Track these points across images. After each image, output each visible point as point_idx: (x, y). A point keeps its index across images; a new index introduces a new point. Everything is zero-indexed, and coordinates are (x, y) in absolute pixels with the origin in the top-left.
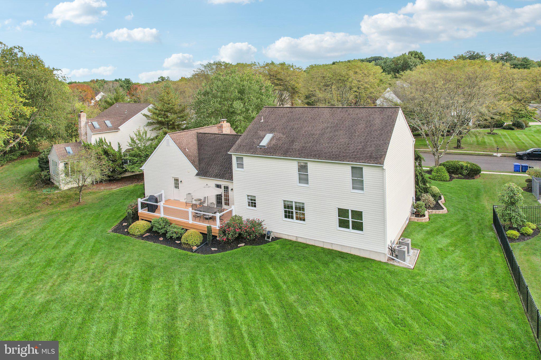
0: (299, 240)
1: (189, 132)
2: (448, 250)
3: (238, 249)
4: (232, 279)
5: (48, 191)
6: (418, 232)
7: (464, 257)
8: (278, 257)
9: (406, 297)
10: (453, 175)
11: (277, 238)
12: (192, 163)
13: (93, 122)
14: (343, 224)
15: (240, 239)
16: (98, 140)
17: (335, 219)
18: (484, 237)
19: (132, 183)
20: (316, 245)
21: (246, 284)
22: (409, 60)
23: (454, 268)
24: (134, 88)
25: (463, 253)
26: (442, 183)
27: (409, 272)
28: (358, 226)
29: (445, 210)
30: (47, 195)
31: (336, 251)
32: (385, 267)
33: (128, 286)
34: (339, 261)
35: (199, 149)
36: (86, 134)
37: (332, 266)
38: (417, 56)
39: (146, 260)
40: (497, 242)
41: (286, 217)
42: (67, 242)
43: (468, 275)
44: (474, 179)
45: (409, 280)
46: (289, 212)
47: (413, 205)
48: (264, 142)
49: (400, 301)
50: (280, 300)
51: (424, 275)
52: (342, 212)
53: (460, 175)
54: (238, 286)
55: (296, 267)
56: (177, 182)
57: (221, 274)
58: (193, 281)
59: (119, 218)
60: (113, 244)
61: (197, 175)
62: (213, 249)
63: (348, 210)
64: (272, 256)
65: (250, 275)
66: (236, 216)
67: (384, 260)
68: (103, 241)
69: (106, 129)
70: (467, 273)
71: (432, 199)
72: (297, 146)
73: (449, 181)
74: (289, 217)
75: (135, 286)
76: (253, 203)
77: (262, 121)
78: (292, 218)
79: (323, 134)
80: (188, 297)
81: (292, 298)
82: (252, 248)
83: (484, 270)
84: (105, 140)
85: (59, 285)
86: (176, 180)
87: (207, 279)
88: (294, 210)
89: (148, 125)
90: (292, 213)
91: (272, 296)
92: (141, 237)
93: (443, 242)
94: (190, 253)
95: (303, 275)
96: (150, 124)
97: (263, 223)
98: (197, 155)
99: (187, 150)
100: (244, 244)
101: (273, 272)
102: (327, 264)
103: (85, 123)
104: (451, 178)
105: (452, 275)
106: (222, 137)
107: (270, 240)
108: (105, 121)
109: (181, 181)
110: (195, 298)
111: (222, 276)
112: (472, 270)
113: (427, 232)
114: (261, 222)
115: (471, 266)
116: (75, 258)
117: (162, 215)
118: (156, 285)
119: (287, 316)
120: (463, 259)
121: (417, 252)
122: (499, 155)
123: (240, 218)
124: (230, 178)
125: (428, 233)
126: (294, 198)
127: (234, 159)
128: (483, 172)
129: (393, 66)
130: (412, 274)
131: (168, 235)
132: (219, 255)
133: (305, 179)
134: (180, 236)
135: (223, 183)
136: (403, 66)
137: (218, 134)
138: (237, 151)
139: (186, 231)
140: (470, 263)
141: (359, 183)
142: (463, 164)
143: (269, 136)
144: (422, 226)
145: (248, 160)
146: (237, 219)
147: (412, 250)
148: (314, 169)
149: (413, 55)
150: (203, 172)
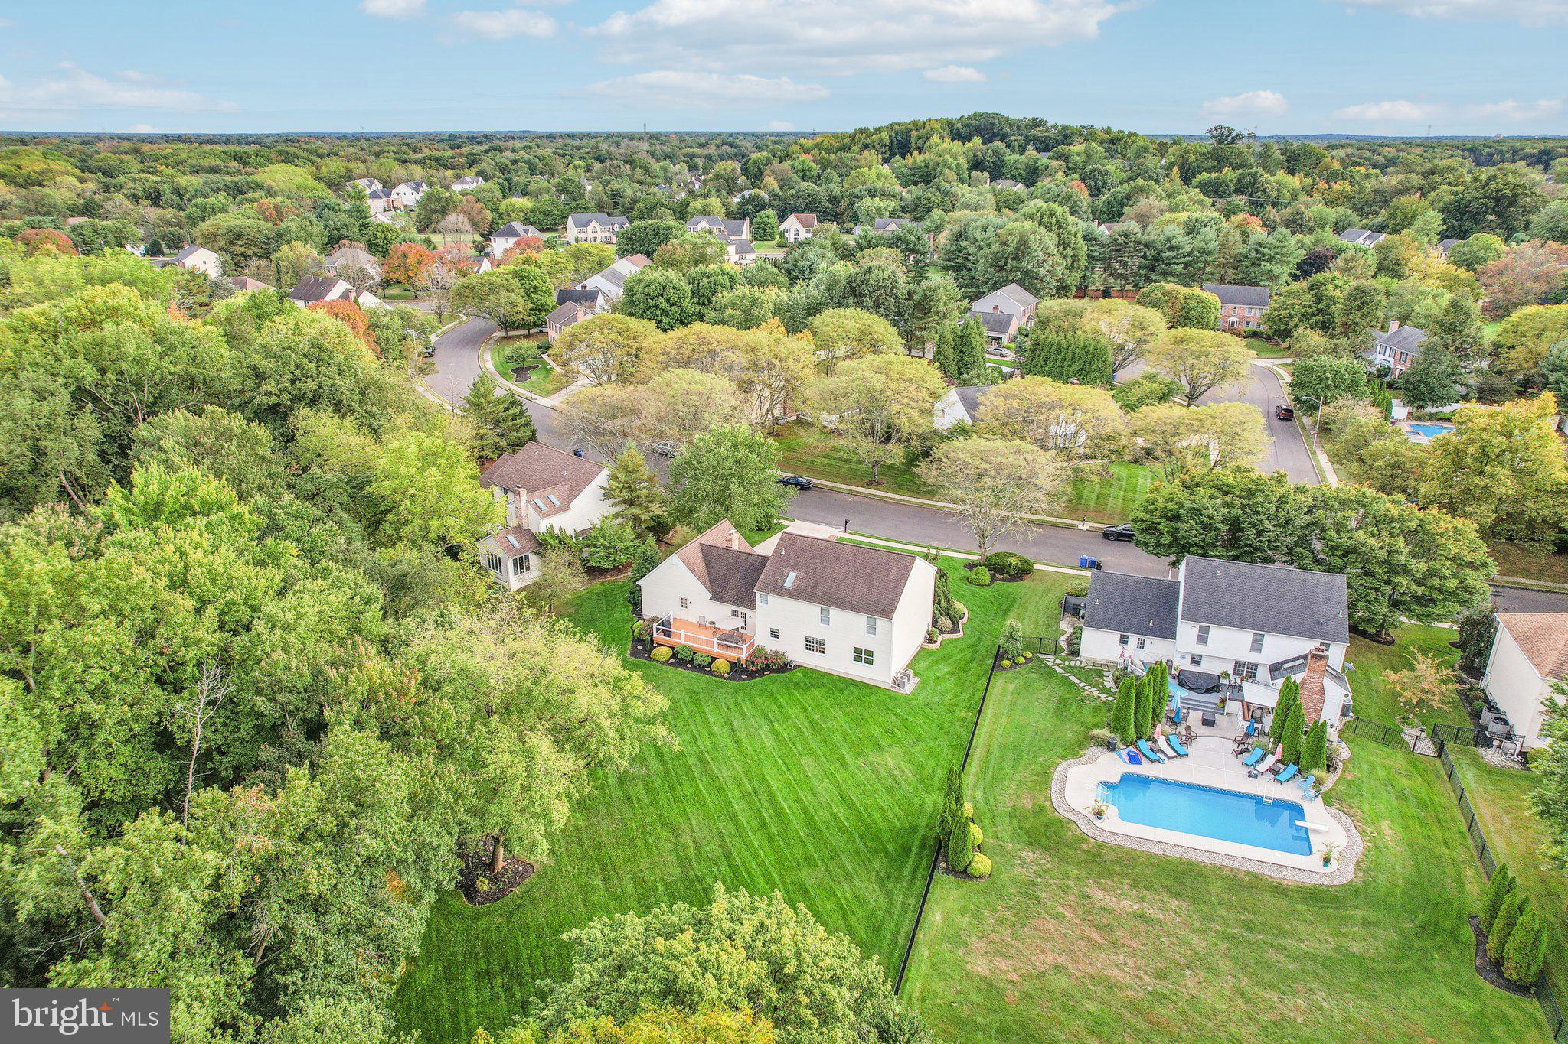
0: (818, 668)
1: (692, 544)
2: (944, 678)
3: (766, 676)
4: (768, 703)
6: (925, 659)
7: (955, 684)
8: (801, 682)
9: (897, 716)
10: (996, 575)
11: (797, 667)
12: (703, 584)
13: (536, 501)
14: (857, 659)
15: (767, 668)
16: (547, 526)
17: (851, 654)
20: (832, 673)
21: (780, 707)
22: (1032, 237)
23: (942, 693)
25: (955, 680)
26: (978, 590)
27: (904, 698)
28: (870, 662)
29: (960, 634)
31: (850, 679)
32: (887, 692)
34: (851, 688)
35: (707, 567)
36: (527, 516)
37: (846, 693)
38: (1054, 219)
39: (687, 686)
40: (988, 669)
41: (807, 648)
43: (951, 699)
44: (1019, 579)
45: (904, 703)
46: (810, 645)
47: (928, 630)
48: (789, 583)
49: (893, 718)
50: (807, 717)
51: (916, 700)
52: (857, 650)
53: (1005, 575)
54: (775, 708)
55: (817, 693)
56: (684, 603)
57: (758, 698)
58: (736, 703)
59: (627, 638)
61: (712, 598)
62: (744, 676)
63: (862, 649)
64: (797, 684)
65: (782, 699)
66: (759, 645)
67: (887, 687)
69: (555, 509)
71: (949, 622)
72: (820, 591)
73: (988, 584)
74: (810, 649)
76: (775, 634)
77: (784, 553)
78: (813, 650)
79: (844, 580)
80: (737, 715)
81: (816, 717)
82: (779, 675)
83: (965, 695)
86: (684, 600)
87: (747, 701)
88: (815, 644)
89: (605, 499)
90: (813, 646)
91: (802, 715)
92: (666, 662)
93: (944, 669)
94: (725, 681)
95: (823, 699)
96: (607, 497)
97: (786, 655)
98: (706, 574)
99: (697, 570)
100: (770, 671)
101: (800, 697)
103: (525, 502)
104: (993, 579)
105: (938, 699)
106: (732, 554)
107: (792, 668)
108: (549, 496)
109: (691, 602)
110: (743, 716)
111: (759, 700)
113: (933, 658)
114: (784, 654)
115: (958, 691)
117: (683, 642)
118: (708, 708)
119: (814, 728)
121: (917, 680)
122: (1087, 527)
123: (765, 648)
124: (752, 605)
125: (934, 660)
126: (816, 635)
127: (758, 595)
128: (1036, 567)
129: (996, 247)
130: (907, 699)
131: (696, 663)
132: (751, 682)
133: (825, 620)
134: (709, 665)
135: (740, 610)
136: (1018, 249)
137: (727, 550)
138: (761, 589)
139: (714, 659)
140: (957, 689)
141: (871, 629)
142: (1013, 561)
143: (792, 575)
144: (931, 653)
145: (772, 599)
146: (760, 649)
147: (912, 679)
148: (835, 613)
149: (1046, 218)
150: (718, 596)
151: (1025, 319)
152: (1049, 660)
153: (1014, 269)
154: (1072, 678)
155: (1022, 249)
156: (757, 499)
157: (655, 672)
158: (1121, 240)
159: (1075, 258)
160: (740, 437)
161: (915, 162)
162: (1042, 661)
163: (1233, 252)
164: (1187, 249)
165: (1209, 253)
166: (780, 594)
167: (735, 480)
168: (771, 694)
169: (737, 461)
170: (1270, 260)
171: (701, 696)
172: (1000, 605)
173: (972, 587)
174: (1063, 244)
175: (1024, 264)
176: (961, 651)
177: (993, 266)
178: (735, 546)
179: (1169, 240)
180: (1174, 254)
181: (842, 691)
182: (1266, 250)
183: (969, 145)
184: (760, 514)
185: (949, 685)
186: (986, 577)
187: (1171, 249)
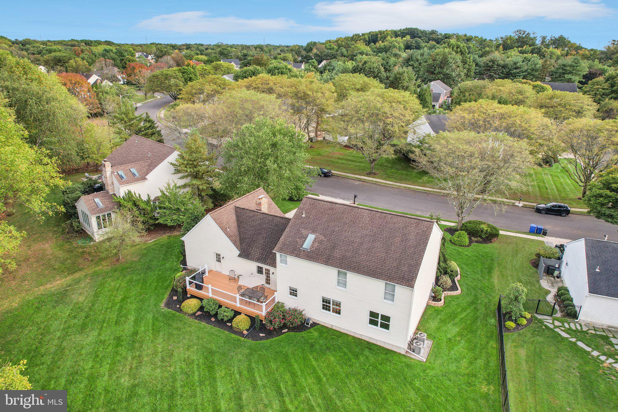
0: (334, 328)
1: (227, 207)
2: (455, 340)
3: (283, 336)
4: (281, 370)
5: (84, 243)
6: (434, 319)
7: (467, 348)
8: (317, 347)
9: (417, 391)
10: (473, 238)
11: (314, 324)
12: (234, 244)
13: (119, 172)
14: (373, 322)
15: (285, 326)
16: (127, 192)
17: (367, 318)
18: (486, 325)
19: (165, 233)
20: (348, 333)
21: (293, 375)
22: (449, 56)
23: (457, 360)
24: (131, 67)
25: (467, 344)
26: (461, 250)
27: (422, 365)
28: (386, 326)
29: (459, 292)
30: (84, 248)
31: (365, 341)
32: (404, 360)
33: (197, 373)
34: (367, 352)
35: (239, 227)
36: (113, 184)
37: (362, 359)
38: (459, 49)
39: (205, 345)
40: (496, 331)
41: (323, 308)
42: (126, 316)
43: (467, 368)
44: (491, 242)
45: (421, 374)
46: (326, 306)
47: (432, 290)
48: (307, 245)
49: (412, 395)
50: (321, 392)
51: (433, 369)
52: (373, 314)
53: (479, 238)
54: (288, 377)
55: (332, 359)
56: (219, 258)
57: (272, 363)
58: (250, 370)
59: (167, 288)
60: (170, 322)
61: (240, 256)
62: (261, 335)
63: (378, 314)
64: (312, 346)
65: (295, 366)
66: (278, 302)
67: (403, 353)
68: (160, 319)
69: (134, 179)
70: (466, 366)
71: (449, 282)
72: (337, 254)
73: (469, 246)
74: (326, 309)
75: (202, 373)
76: (294, 292)
77: (304, 216)
78: (329, 310)
79: (362, 244)
81: (331, 391)
82: (295, 335)
83: (480, 362)
84: (135, 193)
85: (137, 368)
86: (218, 256)
87: (261, 367)
88: (331, 305)
89: (176, 173)
90: (329, 307)
92: (194, 314)
93: (453, 330)
94: (242, 339)
95: (338, 367)
96: (177, 171)
97: (303, 313)
98: (237, 233)
99: (228, 230)
100: (287, 330)
101: (314, 363)
102: (357, 356)
103: (110, 172)
104: (470, 241)
105: (455, 368)
106: (261, 216)
107: (309, 326)
108: (131, 170)
109: (223, 257)
110: (254, 387)
111: (273, 366)
112: (471, 363)
113: (440, 319)
114: (302, 312)
115: (471, 358)
116: (140, 338)
117: (211, 295)
118: (220, 373)
120: (466, 351)
121: (430, 343)
122: (521, 204)
123: (283, 305)
124: (274, 264)
125: (442, 321)
126: (332, 296)
127: (278, 255)
128: (501, 232)
129: (430, 62)
130: (424, 367)
131: (220, 317)
132: (267, 342)
133: (343, 284)
134: (230, 320)
135: (265, 267)
136: (441, 62)
137: (257, 212)
138: (281, 250)
139: (237, 313)
140: (470, 355)
141: (390, 296)
142: (484, 227)
143: (311, 237)
144: (437, 311)
145: (291, 260)
146: (279, 306)
147: (426, 342)
148: (352, 277)
149: (455, 49)
150: (245, 254)
151: (446, 98)
152: (548, 321)
153: (439, 73)
154: (580, 344)
155: (444, 62)
156: (287, 174)
157: (180, 325)
158: (490, 64)
159: (469, 70)
160: (278, 127)
161: (380, 46)
162: (541, 321)
163: (549, 70)
164: (526, 68)
165: (536, 71)
166: (298, 256)
167: (272, 159)
168: (286, 356)
169: (274, 145)
170: (570, 73)
171: (216, 358)
172: (483, 263)
173: (457, 248)
174: (464, 62)
175: (445, 70)
176: (464, 310)
177: (428, 72)
178: (265, 209)
179: (515, 64)
180: (518, 71)
181: (357, 357)
182: (568, 68)
183: (404, 39)
184: (291, 186)
185: (461, 347)
186: (466, 239)
187: (516, 68)
